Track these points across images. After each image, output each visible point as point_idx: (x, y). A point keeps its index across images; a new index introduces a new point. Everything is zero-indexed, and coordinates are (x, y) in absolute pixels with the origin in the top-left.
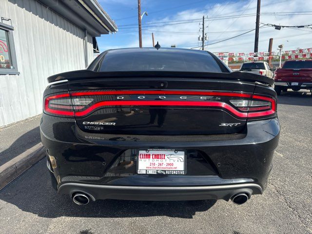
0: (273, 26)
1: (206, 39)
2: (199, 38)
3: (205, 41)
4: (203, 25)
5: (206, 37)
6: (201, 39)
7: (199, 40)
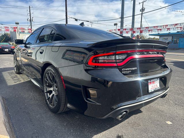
0: (74, 18)
1: (32, 21)
2: (28, 19)
3: (32, 22)
4: (30, 11)
5: (32, 20)
6: (29, 20)
7: (28, 20)
